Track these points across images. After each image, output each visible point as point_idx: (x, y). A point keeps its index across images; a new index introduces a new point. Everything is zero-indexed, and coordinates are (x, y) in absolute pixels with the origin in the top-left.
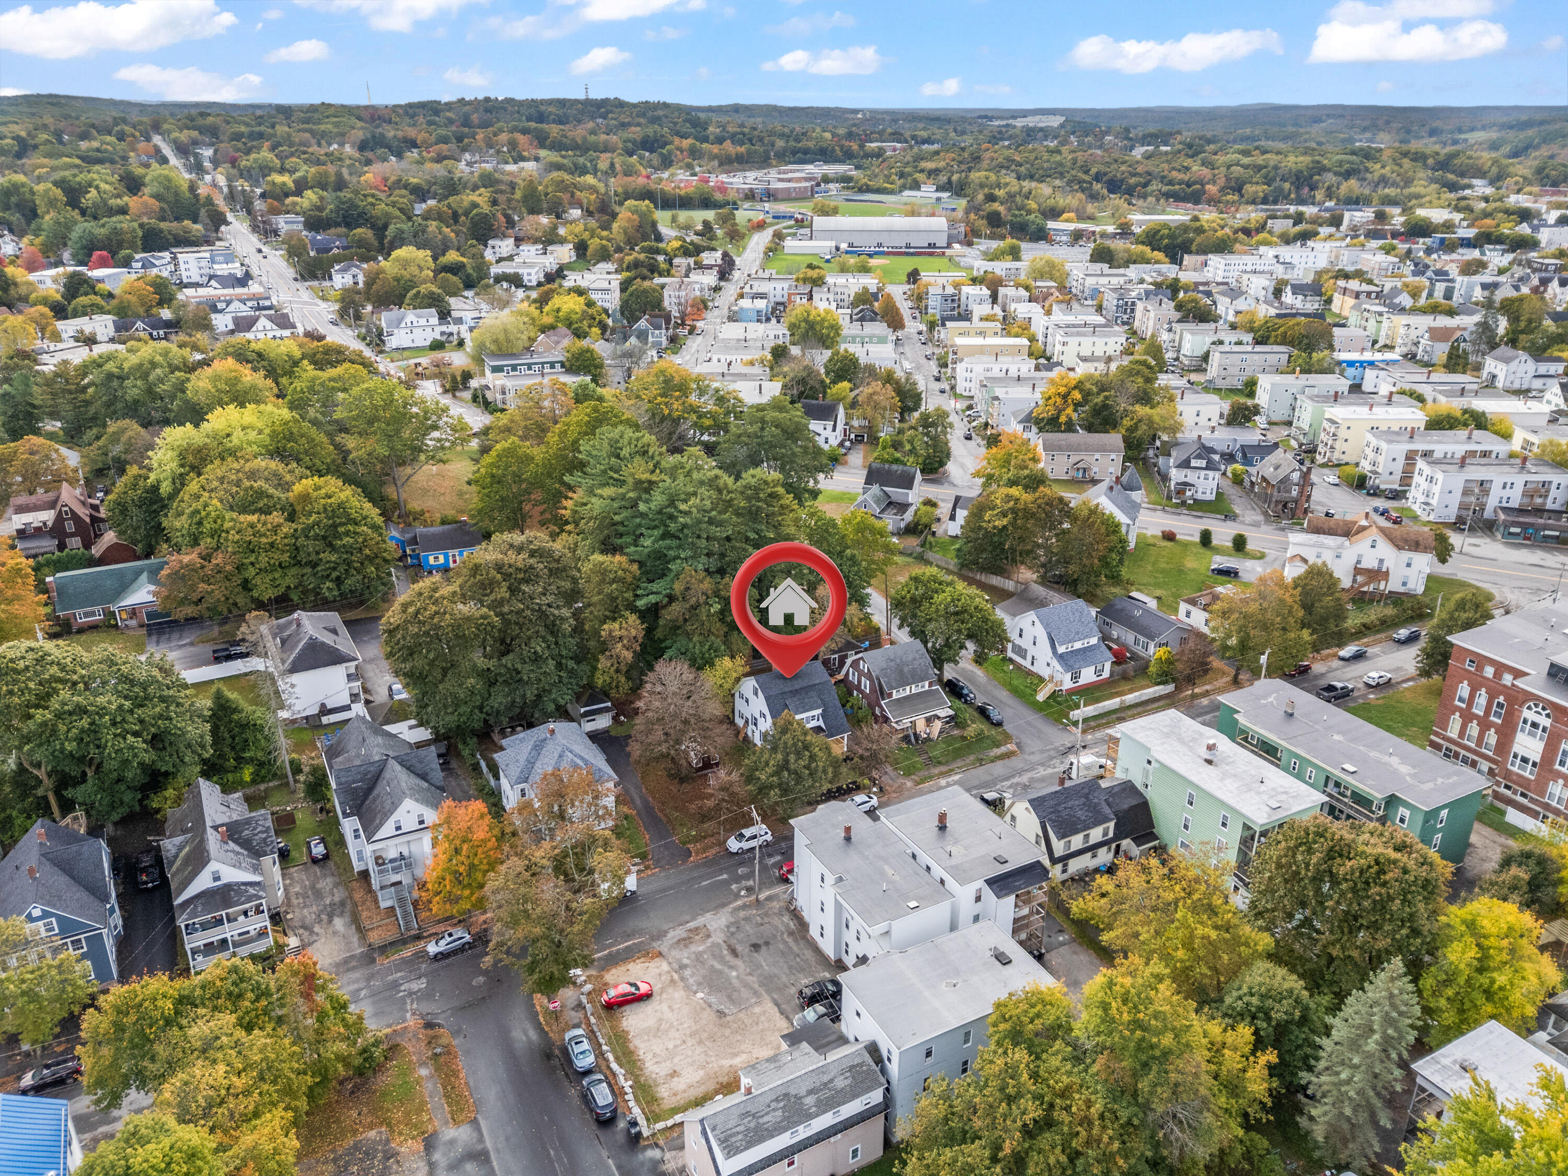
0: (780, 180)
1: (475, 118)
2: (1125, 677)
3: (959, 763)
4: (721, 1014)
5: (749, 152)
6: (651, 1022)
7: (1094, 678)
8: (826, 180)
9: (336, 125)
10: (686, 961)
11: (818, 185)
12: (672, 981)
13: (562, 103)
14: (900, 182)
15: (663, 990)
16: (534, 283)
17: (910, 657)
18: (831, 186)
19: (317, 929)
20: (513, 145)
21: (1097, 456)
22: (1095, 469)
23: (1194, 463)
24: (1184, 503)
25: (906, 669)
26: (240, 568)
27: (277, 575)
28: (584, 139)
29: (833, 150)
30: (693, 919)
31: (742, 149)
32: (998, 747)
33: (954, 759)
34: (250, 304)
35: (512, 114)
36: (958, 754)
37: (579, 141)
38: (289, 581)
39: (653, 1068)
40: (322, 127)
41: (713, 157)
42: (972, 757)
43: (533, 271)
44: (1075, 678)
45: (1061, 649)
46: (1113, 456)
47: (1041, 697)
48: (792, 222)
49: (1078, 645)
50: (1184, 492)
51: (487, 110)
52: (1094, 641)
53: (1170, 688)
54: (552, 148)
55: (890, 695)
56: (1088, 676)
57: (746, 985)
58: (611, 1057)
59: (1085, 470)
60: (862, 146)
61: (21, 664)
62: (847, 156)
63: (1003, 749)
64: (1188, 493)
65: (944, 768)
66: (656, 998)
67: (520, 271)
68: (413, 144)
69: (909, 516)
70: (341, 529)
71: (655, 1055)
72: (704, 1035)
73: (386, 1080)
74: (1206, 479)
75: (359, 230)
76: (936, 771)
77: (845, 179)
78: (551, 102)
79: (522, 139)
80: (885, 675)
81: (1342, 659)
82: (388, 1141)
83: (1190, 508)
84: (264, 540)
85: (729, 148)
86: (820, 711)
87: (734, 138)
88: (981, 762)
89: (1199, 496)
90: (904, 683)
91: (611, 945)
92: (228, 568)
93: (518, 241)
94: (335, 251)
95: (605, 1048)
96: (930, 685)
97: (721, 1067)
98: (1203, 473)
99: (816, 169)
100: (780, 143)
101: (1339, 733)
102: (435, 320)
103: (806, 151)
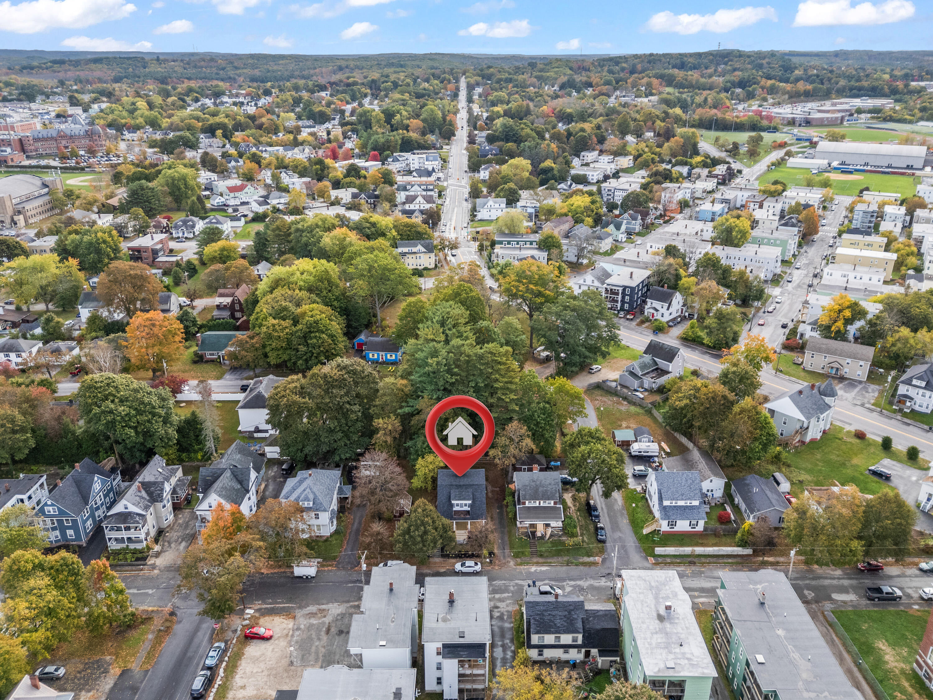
0: (820, 111)
1: (639, 67)
2: (716, 534)
3: (555, 560)
4: (292, 663)
5: (814, 89)
6: (258, 654)
7: (689, 529)
8: (859, 111)
9: (556, 73)
10: (302, 627)
11: (851, 115)
12: (287, 635)
13: (699, 55)
14: (919, 115)
15: (279, 637)
16: (595, 181)
17: (548, 482)
18: (863, 116)
19: (173, 545)
20: (649, 85)
21: (849, 360)
22: (846, 370)
23: (915, 382)
24: (901, 410)
25: (541, 489)
26: (264, 346)
27: (280, 352)
28: (697, 81)
29: (883, 88)
30: (327, 604)
31: (809, 87)
32: (589, 556)
33: (553, 556)
34: (423, 187)
35: (664, 63)
36: (558, 553)
37: (694, 82)
38: (285, 357)
39: (238, 680)
40: (548, 74)
41: (785, 93)
42: (566, 558)
43: (595, 174)
44: (672, 524)
45: (666, 503)
46: (862, 363)
47: (645, 531)
48: (807, 144)
49: (681, 503)
50: (904, 403)
51: (649, 62)
52: (696, 503)
53: (749, 551)
54: (675, 87)
55: (524, 503)
56: (683, 526)
57: (317, 653)
58: (224, 664)
59: (837, 369)
60: (907, 86)
61: (99, 385)
62: (893, 93)
63: (592, 559)
64: (908, 404)
65: (541, 560)
66: (271, 641)
67: (587, 173)
68: (589, 85)
69: (663, 380)
70: (313, 335)
71: (244, 673)
72: (274, 672)
73: (134, 634)
74: (923, 396)
75: (510, 144)
76: (535, 560)
77: (875, 111)
78: (691, 55)
79: (655, 81)
80: (524, 490)
81: (921, 570)
82: (110, 664)
83: (905, 415)
84: (276, 334)
85: (801, 86)
86: (470, 502)
87: (808, 79)
88: (568, 564)
89: (917, 408)
90: (534, 498)
91: (280, 603)
92: (257, 345)
93: (601, 152)
94: (490, 156)
95: (226, 659)
96: (555, 503)
97: (266, 693)
98: (921, 391)
99: (857, 102)
100: (842, 83)
101: (784, 629)
102: (504, 205)
103: (860, 89)
